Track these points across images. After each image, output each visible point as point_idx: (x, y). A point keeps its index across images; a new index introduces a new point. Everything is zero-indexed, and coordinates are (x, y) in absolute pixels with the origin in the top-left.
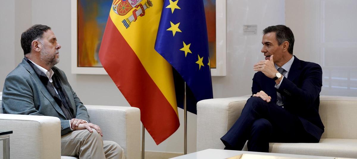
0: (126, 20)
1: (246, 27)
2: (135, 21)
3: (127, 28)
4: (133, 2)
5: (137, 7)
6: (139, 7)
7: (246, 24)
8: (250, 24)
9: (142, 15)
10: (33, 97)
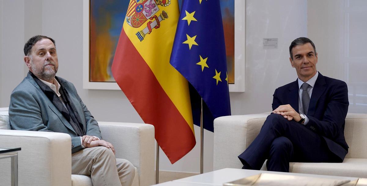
0: (140, 32)
1: (266, 41)
2: (150, 33)
3: (141, 41)
4: (148, 14)
5: (152, 18)
6: (154, 19)
7: (266, 37)
8: (270, 38)
9: (157, 27)
10: (41, 113)
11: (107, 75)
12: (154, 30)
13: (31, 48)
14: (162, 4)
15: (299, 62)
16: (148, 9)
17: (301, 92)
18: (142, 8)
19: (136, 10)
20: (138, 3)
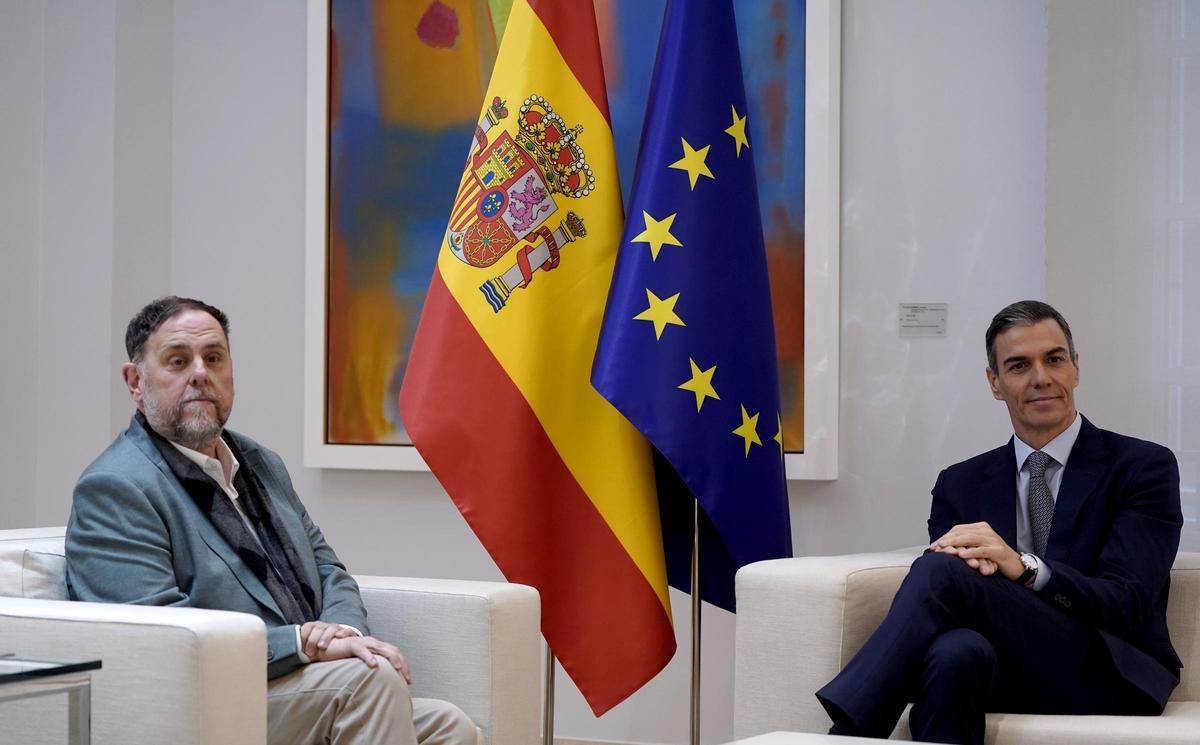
0: (493, 282)
1: (909, 312)
2: (526, 286)
3: (496, 312)
5: (531, 237)
6: (540, 239)
7: (911, 301)
8: (920, 300)
9: (551, 264)
10: (171, 550)
11: (382, 422)
12: (539, 275)
13: (145, 338)
14: (567, 189)
15: (1018, 381)
16: (520, 205)
17: (1024, 479)
18: (499, 204)
19: (481, 210)
20: (487, 187)
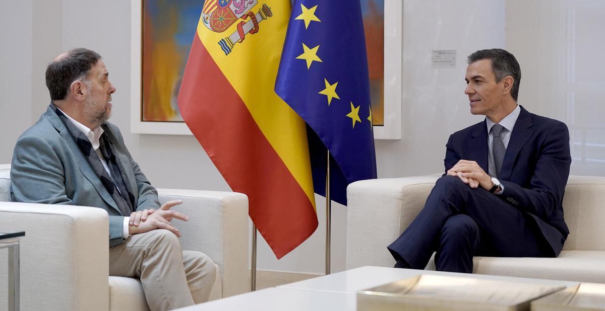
0: (225, 40)
1: (437, 54)
2: (242, 41)
3: (227, 55)
4: (238, 10)
5: (245, 17)
6: (249, 18)
8: (443, 49)
9: (254, 31)
10: (64, 176)
11: (170, 110)
12: (248, 36)
16: (238, 1)
17: (491, 139)
19: (219, 3)
